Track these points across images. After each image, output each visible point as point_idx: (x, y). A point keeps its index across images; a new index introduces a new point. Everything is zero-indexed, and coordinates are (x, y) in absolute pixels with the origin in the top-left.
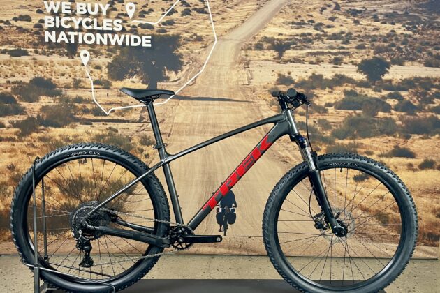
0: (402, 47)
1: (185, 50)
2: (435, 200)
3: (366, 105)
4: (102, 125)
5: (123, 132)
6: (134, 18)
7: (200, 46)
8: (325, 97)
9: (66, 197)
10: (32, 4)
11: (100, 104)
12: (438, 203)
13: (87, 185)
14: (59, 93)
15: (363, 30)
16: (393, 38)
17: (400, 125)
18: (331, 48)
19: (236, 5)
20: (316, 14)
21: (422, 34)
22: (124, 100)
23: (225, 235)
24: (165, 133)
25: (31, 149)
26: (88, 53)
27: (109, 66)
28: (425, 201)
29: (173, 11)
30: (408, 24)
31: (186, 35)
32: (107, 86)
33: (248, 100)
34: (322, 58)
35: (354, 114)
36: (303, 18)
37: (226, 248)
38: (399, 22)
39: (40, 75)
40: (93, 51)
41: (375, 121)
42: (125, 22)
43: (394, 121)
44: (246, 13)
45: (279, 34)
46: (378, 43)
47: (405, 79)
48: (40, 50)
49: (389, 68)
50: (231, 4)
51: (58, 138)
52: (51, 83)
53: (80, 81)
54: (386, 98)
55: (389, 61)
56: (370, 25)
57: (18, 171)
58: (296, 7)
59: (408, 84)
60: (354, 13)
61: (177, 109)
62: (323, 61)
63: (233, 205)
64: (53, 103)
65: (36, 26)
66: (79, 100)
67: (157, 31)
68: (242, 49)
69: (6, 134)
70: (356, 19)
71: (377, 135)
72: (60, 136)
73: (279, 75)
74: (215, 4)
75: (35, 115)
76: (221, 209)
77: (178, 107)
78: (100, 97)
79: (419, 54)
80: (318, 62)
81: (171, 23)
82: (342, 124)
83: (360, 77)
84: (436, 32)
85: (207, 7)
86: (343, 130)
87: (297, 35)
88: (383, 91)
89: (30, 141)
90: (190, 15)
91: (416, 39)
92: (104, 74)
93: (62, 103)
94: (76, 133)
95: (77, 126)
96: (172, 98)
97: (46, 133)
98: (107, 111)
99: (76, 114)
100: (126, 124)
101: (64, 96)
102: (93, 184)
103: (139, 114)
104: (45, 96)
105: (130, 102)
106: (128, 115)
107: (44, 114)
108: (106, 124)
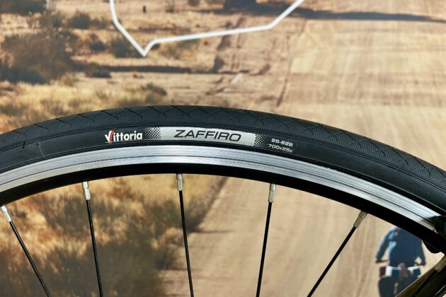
4: (131, 79)
5: (176, 95)
9: (59, 235)
11: (129, 30)
13: (104, 211)
14: (40, 7)
22: (179, 20)
24: (271, 98)
51: (39, 108)
61: (300, 41)
63: (419, 260)
64: (26, 30)
66: (82, 21)
72: (43, 102)
76: (389, 269)
77: (303, 36)
93: (45, 30)
94: (77, 97)
95: (77, 80)
96: (290, 15)
97: (14, 97)
98: (144, 47)
99: (77, 53)
100: (186, 75)
101: (49, 12)
102: (114, 208)
103: (214, 53)
104: (12, 15)
105: (193, 25)
106: (189, 56)
107: (9, 55)
108: (142, 77)
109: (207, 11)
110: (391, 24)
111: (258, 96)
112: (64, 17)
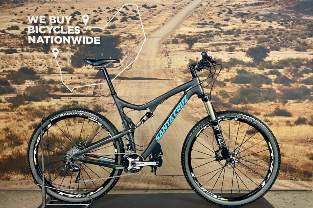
0: (278, 37)
1: (124, 45)
2: (308, 147)
3: (253, 79)
4: (67, 99)
5: (81, 103)
6: (88, 25)
7: (134, 42)
8: (224, 75)
10: (20, 18)
11: (66, 84)
12: (310, 149)
13: (58, 141)
14: (38, 78)
15: (249, 27)
16: (271, 32)
17: (279, 94)
18: (226, 40)
19: (158, 13)
20: (215, 17)
21: (292, 28)
22: (82, 81)
23: (155, 174)
24: (111, 103)
25: (20, 116)
26: (57, 50)
27: (72, 58)
28: (301, 148)
29: (115, 19)
30: (281, 21)
31: (124, 35)
32: (70, 72)
33: (169, 78)
34: (220, 47)
35: (245, 86)
36: (205, 20)
37: (156, 184)
38: (275, 20)
39: (26, 65)
40: (61, 48)
41: (260, 91)
42: (83, 28)
43: (274, 91)
44: (165, 19)
45: (189, 32)
46: (260, 36)
47: (281, 61)
48: (25, 49)
49: (269, 53)
50: (155, 13)
51: (38, 109)
52: (33, 71)
53: (52, 69)
54: (268, 75)
55: (269, 48)
56: (254, 23)
57: (11, 132)
58: (201, 13)
59: (284, 64)
60: (242, 15)
61: (119, 86)
62: (221, 50)
63: (161, 153)
64: (34, 85)
65: (22, 33)
66: (52, 82)
67: (104, 33)
68: (164, 44)
69: (3, 106)
70: (243, 19)
71: (262, 101)
72: (39, 107)
73: (190, 60)
74: (144, 13)
75: (22, 93)
76: (151, 156)
78: (66, 79)
79: (290, 42)
80: (218, 50)
81: (113, 27)
82: (237, 94)
83: (249, 60)
84: (302, 26)
85: (138, 16)
86: (238, 98)
87: (202, 32)
88: (265, 69)
89: (19, 111)
90: (127, 21)
91: (287, 32)
92: (68, 63)
93: (40, 85)
94: (50, 105)
95: (50, 100)
96: (116, 79)
97: (30, 105)
98: (71, 89)
99: (50, 92)
100: (84, 97)
101: (41, 79)
102: (62, 140)
103: (93, 90)
104: (29, 80)
105: (86, 82)
106: (85, 92)
107: (28, 92)
108: (71, 98)
109: (91, 78)
110: (146, 81)
111: (107, 103)
112: (46, 81)
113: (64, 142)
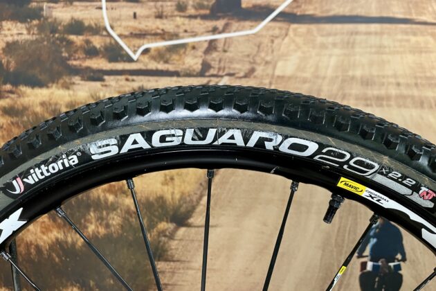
4: (123, 82)
9: (59, 227)
11: (120, 36)
13: (99, 205)
14: (37, 14)
22: (168, 25)
51: (38, 109)
61: (282, 46)
63: (399, 256)
64: (25, 36)
66: (77, 27)
72: (43, 104)
78: (119, 19)
93: (43, 36)
94: (73, 98)
95: (74, 83)
96: (274, 20)
97: (15, 99)
98: (135, 52)
99: (72, 58)
100: (175, 79)
101: (46, 19)
102: (109, 203)
103: (201, 57)
104: (12, 22)
105: (181, 30)
106: (177, 61)
107: (10, 60)
108: (133, 80)
109: (195, 17)
110: (374, 27)
112: (60, 24)
113: (115, 209)
